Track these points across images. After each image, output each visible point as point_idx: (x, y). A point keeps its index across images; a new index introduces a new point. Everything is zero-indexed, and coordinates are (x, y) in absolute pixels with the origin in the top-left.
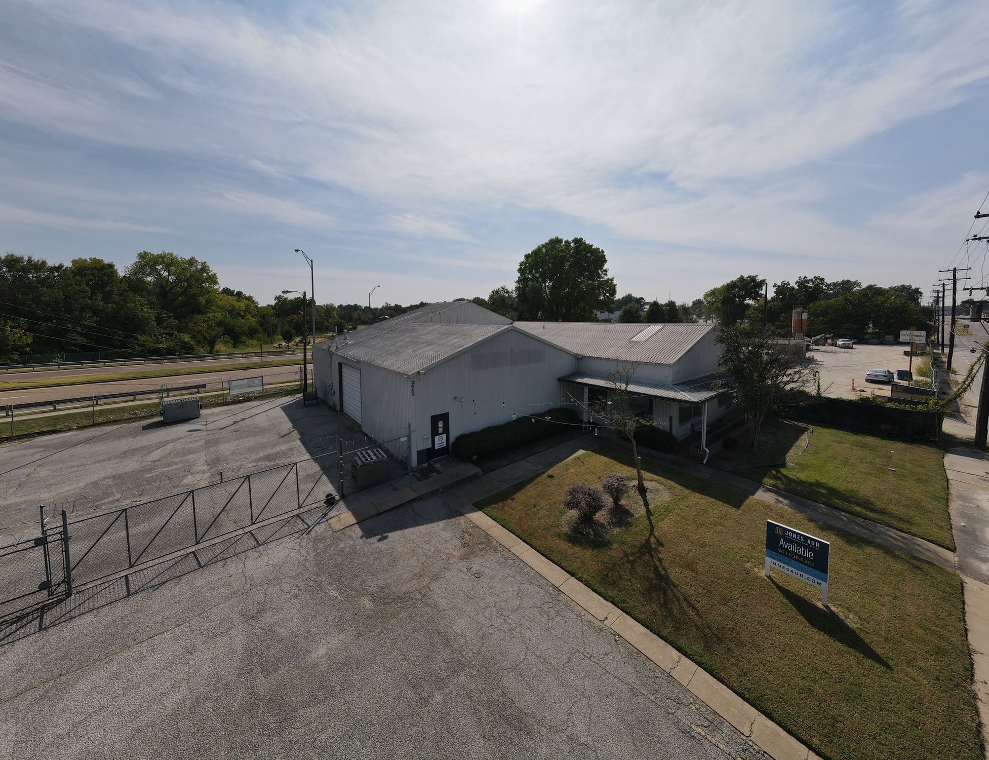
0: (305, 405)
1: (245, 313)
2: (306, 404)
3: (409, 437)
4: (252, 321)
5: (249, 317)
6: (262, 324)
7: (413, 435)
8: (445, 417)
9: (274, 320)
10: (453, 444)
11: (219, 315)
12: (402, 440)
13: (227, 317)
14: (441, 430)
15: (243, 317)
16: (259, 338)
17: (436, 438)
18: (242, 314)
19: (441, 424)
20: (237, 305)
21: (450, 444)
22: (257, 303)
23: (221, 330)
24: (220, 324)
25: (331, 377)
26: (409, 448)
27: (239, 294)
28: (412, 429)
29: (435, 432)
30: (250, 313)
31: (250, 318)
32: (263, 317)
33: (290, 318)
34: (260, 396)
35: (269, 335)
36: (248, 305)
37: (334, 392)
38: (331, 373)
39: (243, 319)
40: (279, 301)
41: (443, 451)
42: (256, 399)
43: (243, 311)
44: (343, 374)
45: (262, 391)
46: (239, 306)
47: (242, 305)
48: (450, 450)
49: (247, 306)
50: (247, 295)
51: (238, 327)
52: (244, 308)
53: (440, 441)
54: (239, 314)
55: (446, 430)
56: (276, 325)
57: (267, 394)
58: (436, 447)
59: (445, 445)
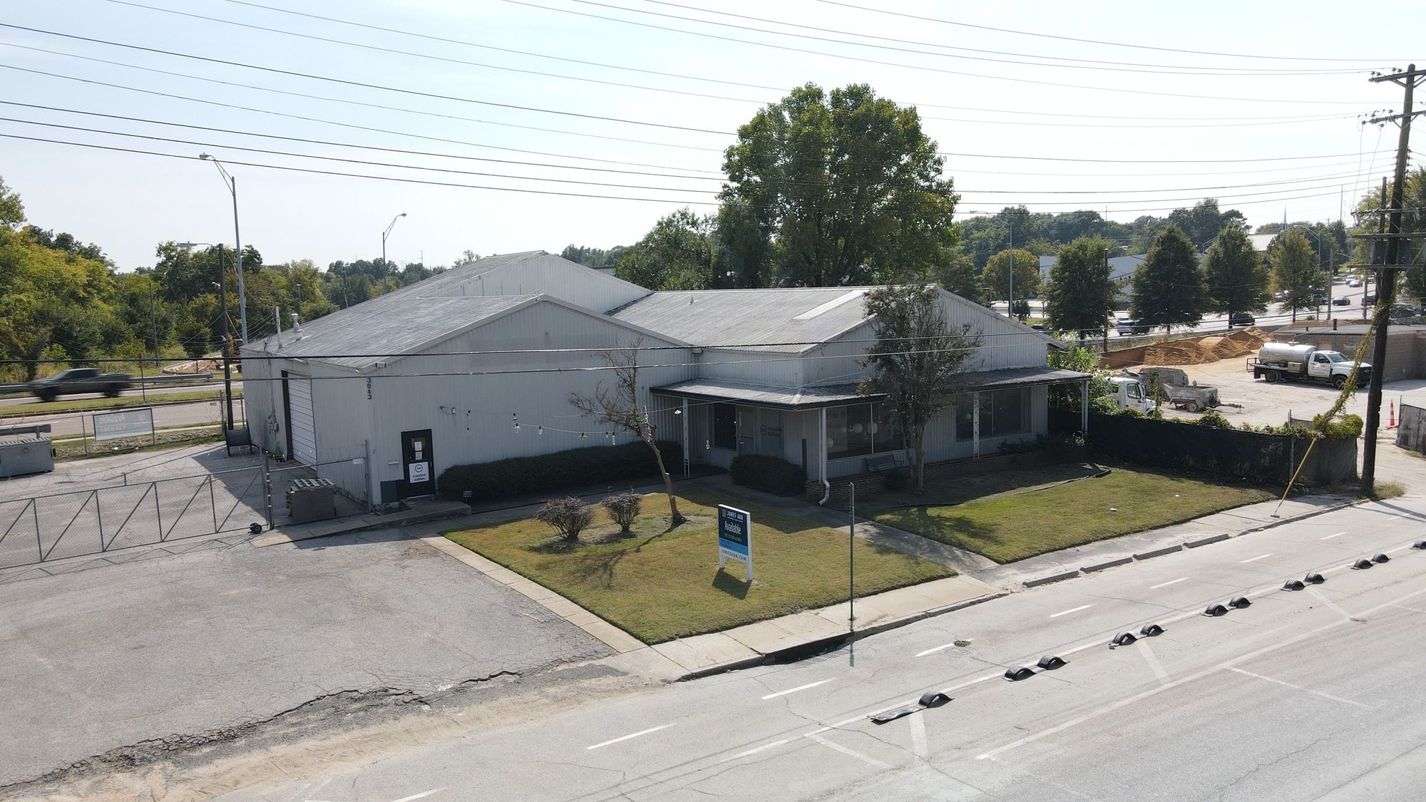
0: (229, 455)
1: (89, 293)
2: (231, 452)
3: (367, 459)
4: (105, 312)
5: (97, 301)
6: (131, 319)
7: (373, 458)
8: (426, 435)
9: (160, 308)
10: (442, 477)
11: (31, 299)
12: (355, 462)
13: (54, 302)
14: (419, 456)
15: (82, 301)
16: (128, 353)
17: (412, 467)
18: (82, 293)
19: (418, 446)
20: (68, 271)
21: (436, 477)
22: (112, 265)
23: (45, 332)
24: (41, 317)
25: (272, 400)
26: (368, 476)
27: (64, 241)
28: (371, 448)
29: (409, 456)
30: (100, 291)
31: (100, 303)
32: (133, 300)
33: (199, 301)
34: (149, 446)
35: (150, 346)
36: (93, 271)
37: (278, 425)
38: (272, 393)
39: (84, 306)
40: (169, 258)
41: (421, 488)
42: (142, 449)
43: (85, 287)
44: (291, 391)
45: (151, 437)
46: (74, 275)
47: (80, 272)
48: (437, 488)
49: (92, 273)
50: (86, 245)
51: (80, 324)
52: (85, 280)
53: (419, 472)
54: (73, 295)
55: (428, 455)
56: (165, 322)
57: (161, 442)
58: (412, 481)
59: (427, 478)
